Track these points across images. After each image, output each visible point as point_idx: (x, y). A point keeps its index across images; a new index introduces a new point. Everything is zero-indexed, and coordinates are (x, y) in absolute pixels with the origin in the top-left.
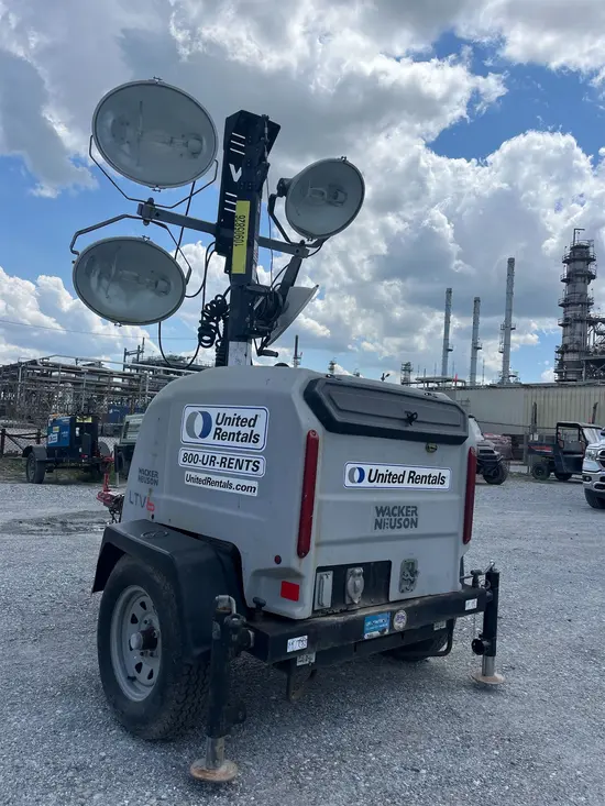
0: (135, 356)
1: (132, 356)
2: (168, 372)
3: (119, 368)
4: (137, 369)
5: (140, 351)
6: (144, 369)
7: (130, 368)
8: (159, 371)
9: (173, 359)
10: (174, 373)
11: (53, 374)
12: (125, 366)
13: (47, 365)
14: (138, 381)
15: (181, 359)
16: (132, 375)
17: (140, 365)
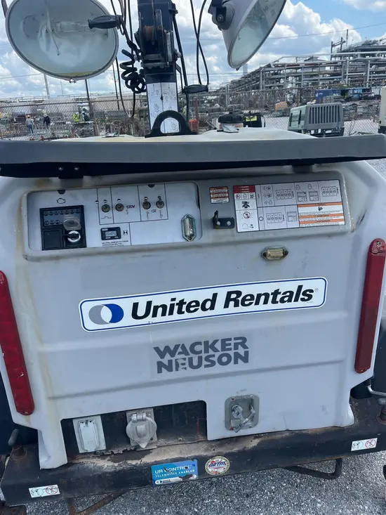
0: (339, 46)
1: (337, 47)
2: (364, 56)
3: (327, 59)
4: (341, 56)
5: (342, 42)
6: (345, 56)
7: (335, 57)
8: (357, 55)
9: (368, 44)
10: (369, 55)
11: (282, 72)
12: (332, 56)
13: (276, 66)
14: (341, 66)
15: (375, 42)
16: (336, 63)
17: (344, 53)
